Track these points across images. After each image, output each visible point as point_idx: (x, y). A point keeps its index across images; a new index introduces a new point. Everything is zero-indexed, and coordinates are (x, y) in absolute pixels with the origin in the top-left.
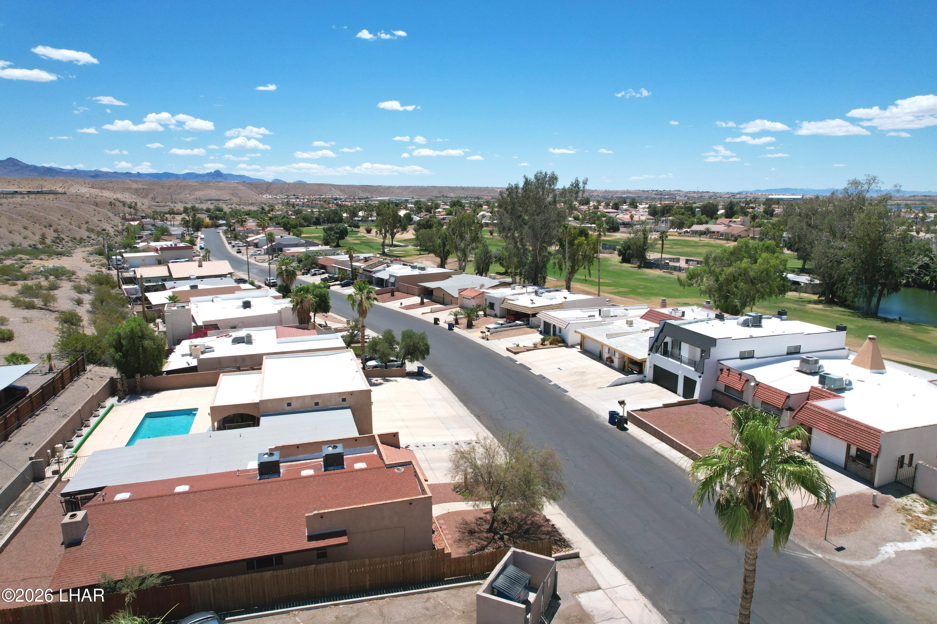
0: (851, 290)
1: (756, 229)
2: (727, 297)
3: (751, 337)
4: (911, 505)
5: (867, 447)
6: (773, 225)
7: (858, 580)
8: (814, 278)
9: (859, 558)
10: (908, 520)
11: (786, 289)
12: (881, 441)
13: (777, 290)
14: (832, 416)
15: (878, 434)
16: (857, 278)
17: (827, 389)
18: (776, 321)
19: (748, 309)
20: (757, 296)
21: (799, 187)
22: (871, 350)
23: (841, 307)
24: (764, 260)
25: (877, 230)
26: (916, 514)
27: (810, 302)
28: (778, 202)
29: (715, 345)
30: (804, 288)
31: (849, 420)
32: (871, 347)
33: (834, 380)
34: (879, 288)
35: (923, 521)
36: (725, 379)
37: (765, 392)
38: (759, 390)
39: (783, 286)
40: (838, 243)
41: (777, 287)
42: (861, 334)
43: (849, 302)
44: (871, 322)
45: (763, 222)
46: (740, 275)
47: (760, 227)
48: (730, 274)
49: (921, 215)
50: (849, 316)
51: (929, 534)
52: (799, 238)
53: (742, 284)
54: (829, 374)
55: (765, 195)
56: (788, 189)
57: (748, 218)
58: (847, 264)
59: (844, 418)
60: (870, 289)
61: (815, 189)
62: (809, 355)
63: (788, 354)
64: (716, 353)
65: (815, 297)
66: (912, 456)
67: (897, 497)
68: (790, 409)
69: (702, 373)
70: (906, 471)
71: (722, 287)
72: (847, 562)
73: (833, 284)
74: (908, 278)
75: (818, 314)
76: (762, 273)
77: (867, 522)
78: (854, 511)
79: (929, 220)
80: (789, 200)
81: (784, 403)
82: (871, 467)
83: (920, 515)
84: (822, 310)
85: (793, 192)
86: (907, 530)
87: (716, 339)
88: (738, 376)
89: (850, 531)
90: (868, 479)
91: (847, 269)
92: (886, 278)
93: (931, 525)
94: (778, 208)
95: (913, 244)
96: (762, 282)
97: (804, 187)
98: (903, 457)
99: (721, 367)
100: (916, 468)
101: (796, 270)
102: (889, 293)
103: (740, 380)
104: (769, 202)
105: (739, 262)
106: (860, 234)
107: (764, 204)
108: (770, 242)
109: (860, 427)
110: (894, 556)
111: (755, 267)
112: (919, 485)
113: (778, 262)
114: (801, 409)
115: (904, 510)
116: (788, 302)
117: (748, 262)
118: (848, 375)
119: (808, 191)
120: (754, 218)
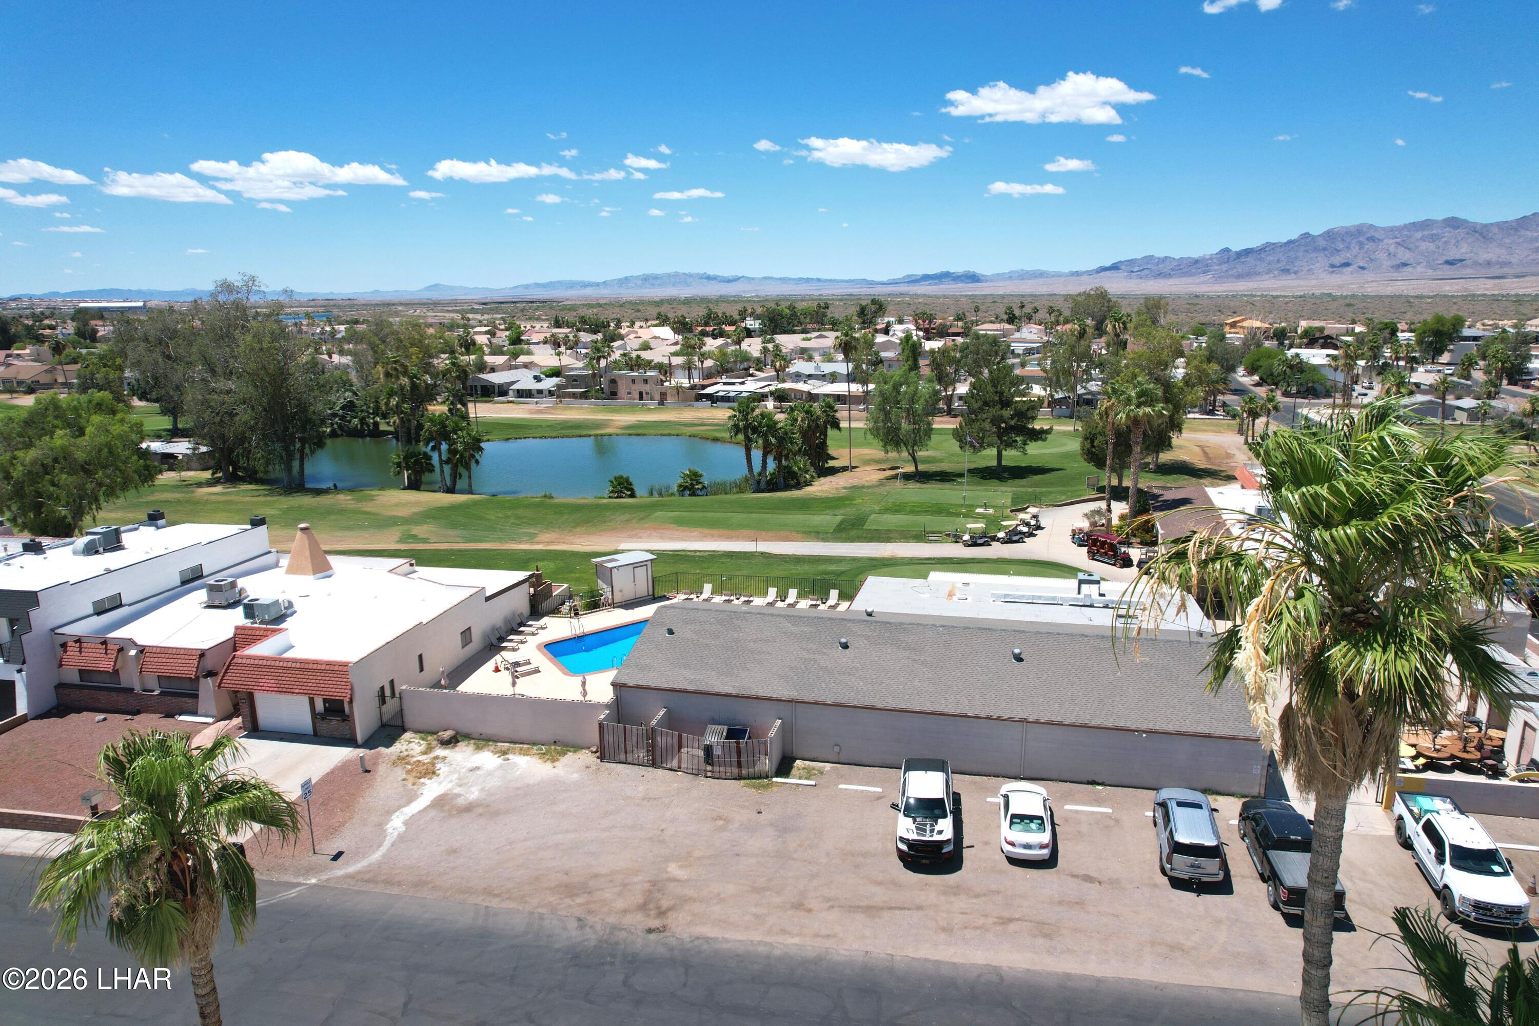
0: (259, 455)
1: (67, 367)
2: (38, 508)
3: (109, 571)
4: (407, 750)
5: (337, 692)
6: (101, 358)
7: (370, 887)
8: (198, 444)
9: (364, 856)
10: (408, 772)
11: (153, 472)
12: (352, 678)
13: (137, 477)
14: (277, 663)
15: (345, 669)
16: (263, 435)
17: (260, 623)
18: (147, 532)
19: (88, 519)
20: (101, 493)
21: (134, 288)
22: (307, 545)
23: (251, 483)
24: (98, 429)
25: (274, 359)
26: (415, 759)
27: (200, 485)
28: (101, 314)
29: (37, 603)
30: (184, 464)
31: (302, 662)
32: (307, 542)
33: (267, 607)
34: (298, 445)
35: (424, 764)
36: (74, 660)
37: (160, 660)
38: (148, 659)
39: (147, 468)
40: (222, 384)
41: (135, 472)
42: (289, 520)
43: (260, 475)
44: (297, 498)
45: (81, 354)
46: (56, 460)
47: (76, 363)
48: (34, 462)
49: (328, 329)
50: (265, 495)
51: (435, 778)
52: (156, 379)
53: (64, 476)
54: (257, 600)
55: (71, 301)
56: (112, 290)
57: (45, 347)
58: (245, 415)
59: (295, 661)
60: (286, 449)
61: (163, 289)
62: (219, 577)
63: (184, 583)
64: (41, 618)
65: (207, 475)
66: (392, 682)
67: (388, 745)
68: (211, 674)
69: (24, 662)
70: (391, 705)
71: (22, 488)
72: (351, 869)
73: (231, 451)
74: (332, 425)
75: (219, 502)
76: (100, 451)
77: (361, 800)
78: (342, 792)
79: (339, 336)
80: (123, 311)
81: (197, 668)
82: (347, 718)
83: (420, 758)
84: (223, 494)
85: (126, 295)
86: (410, 786)
87: (36, 592)
88: (100, 646)
89: (343, 824)
90: (348, 737)
91: (245, 423)
92: (304, 430)
93: (433, 765)
94: (104, 326)
95: (327, 375)
96: (105, 467)
97: (144, 287)
98: (382, 688)
99: (61, 640)
100: (401, 698)
101: (164, 433)
102: (312, 452)
103: (106, 653)
104: (81, 315)
105: (47, 438)
106: (251, 367)
107: (73, 319)
108: (101, 394)
109: (319, 667)
110: (403, 829)
111: (83, 441)
112: (409, 720)
113: (126, 428)
114: (228, 669)
115: (402, 759)
116: (164, 491)
117: (66, 435)
118: (284, 592)
119: (152, 293)
120: (57, 348)
